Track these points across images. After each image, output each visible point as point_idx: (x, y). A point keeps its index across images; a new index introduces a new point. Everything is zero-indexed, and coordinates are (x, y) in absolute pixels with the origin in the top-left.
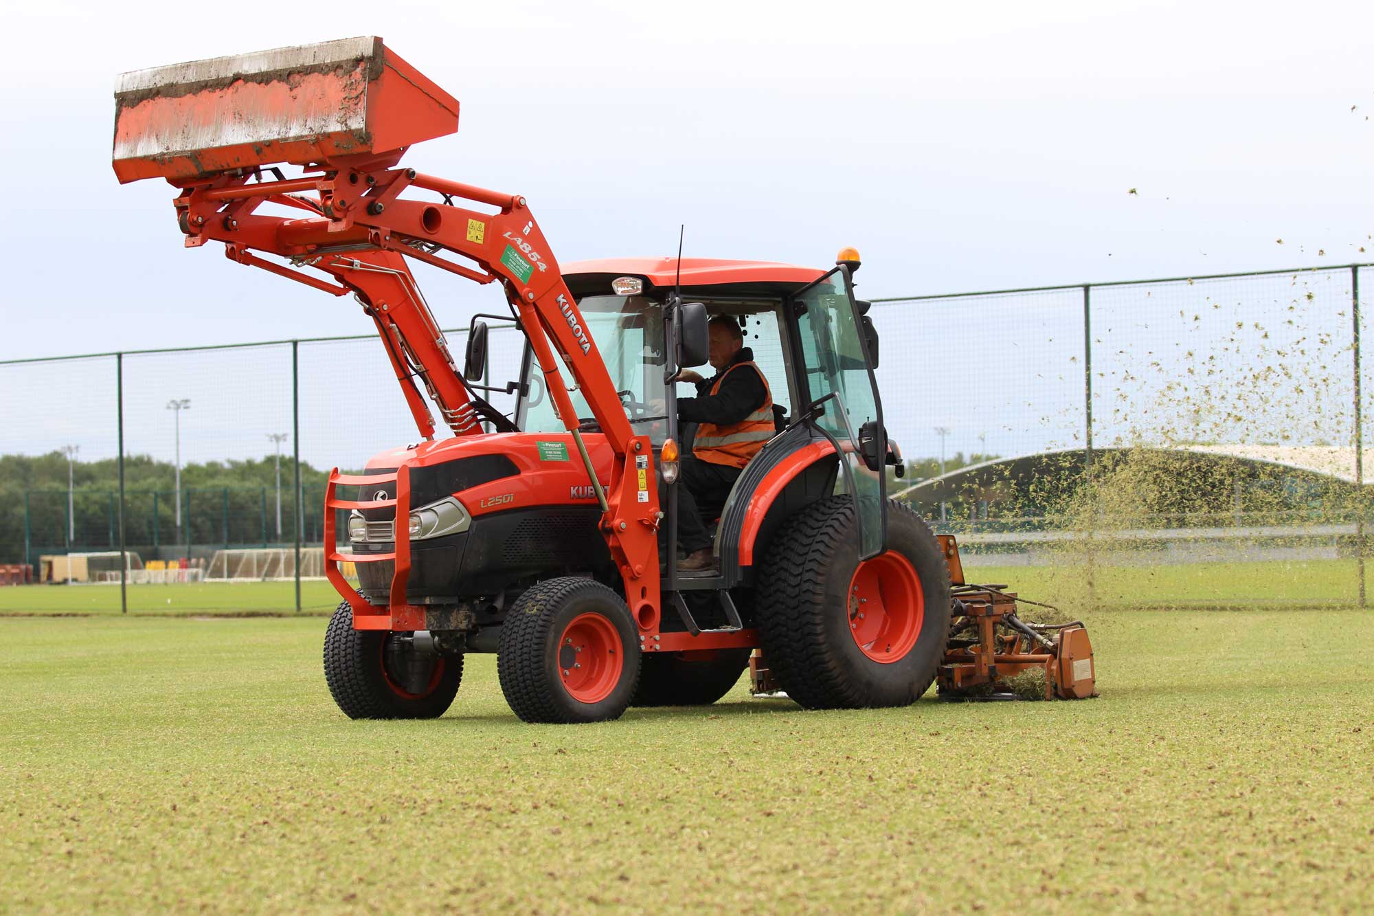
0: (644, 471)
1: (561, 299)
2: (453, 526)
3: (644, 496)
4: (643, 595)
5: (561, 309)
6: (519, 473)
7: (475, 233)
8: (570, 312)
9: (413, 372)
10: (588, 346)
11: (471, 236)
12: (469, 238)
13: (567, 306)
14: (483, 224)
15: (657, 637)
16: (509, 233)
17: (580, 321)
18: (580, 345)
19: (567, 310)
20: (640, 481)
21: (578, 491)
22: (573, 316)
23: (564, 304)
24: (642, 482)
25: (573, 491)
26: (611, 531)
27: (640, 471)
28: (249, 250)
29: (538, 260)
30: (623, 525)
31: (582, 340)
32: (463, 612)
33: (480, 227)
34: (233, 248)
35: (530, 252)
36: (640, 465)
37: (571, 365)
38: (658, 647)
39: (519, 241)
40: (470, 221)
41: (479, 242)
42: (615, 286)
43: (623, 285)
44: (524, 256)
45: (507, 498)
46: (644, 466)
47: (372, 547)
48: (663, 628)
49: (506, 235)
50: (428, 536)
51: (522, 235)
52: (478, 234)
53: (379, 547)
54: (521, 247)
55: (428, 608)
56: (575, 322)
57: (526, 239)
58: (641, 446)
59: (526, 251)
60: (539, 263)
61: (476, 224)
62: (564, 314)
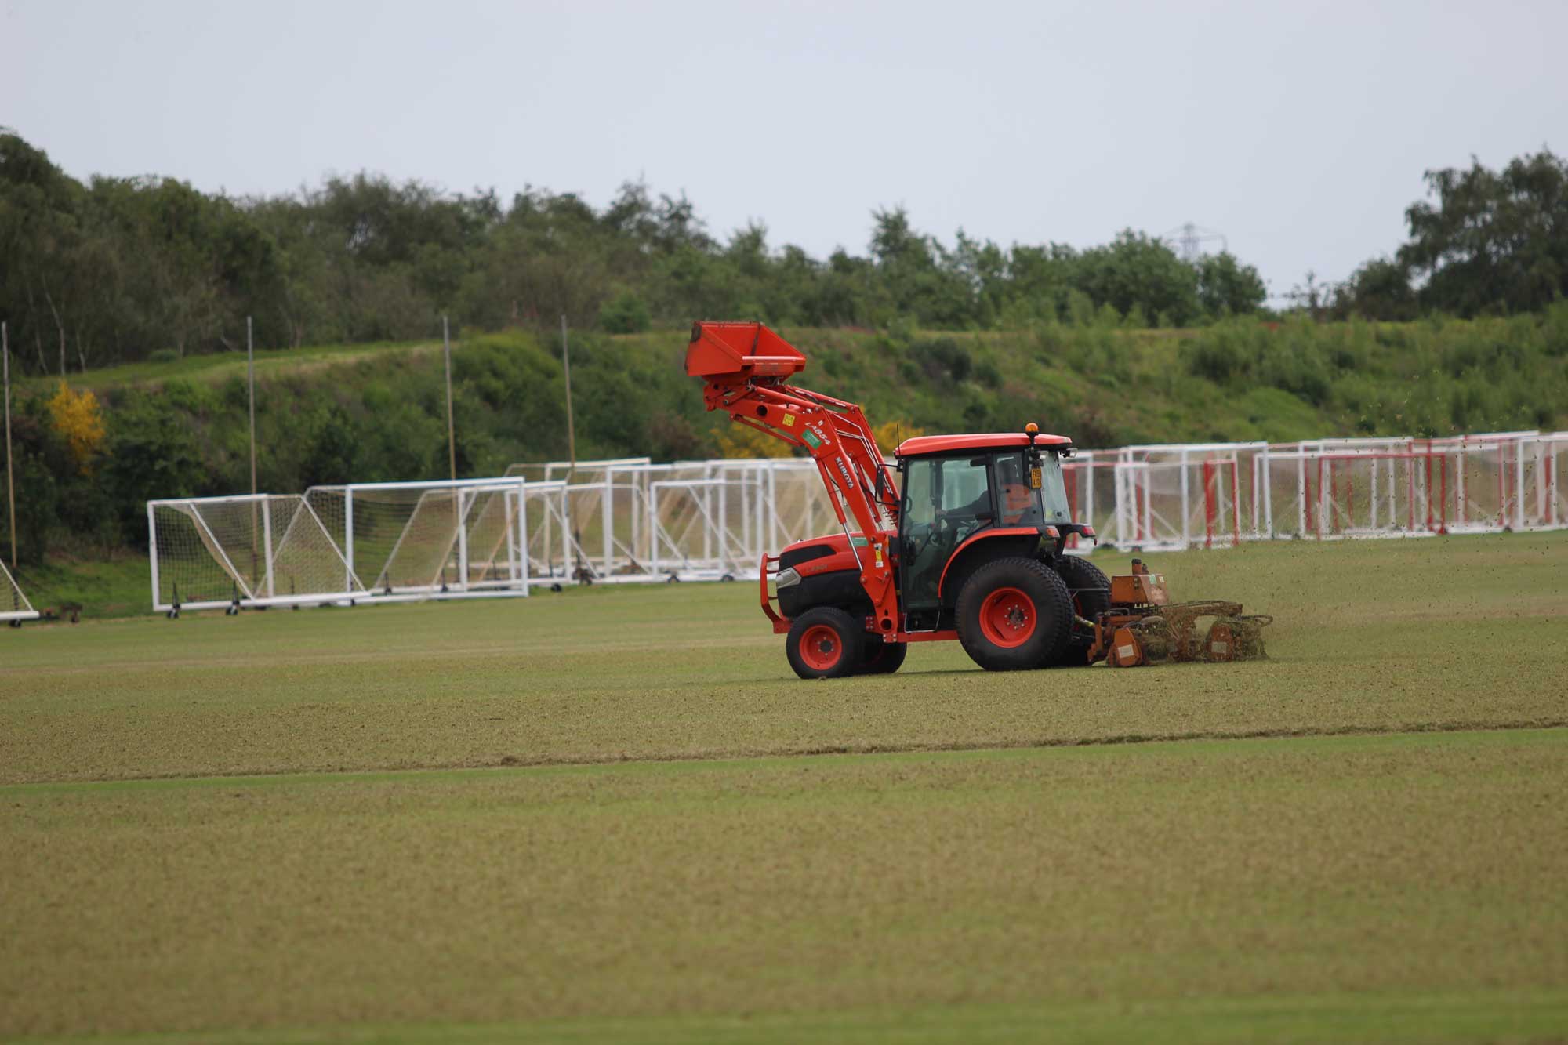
0: (879, 552)
1: (838, 459)
2: (793, 581)
3: (880, 564)
4: (886, 613)
5: (837, 465)
6: (835, 553)
7: (788, 421)
8: (843, 466)
10: (852, 484)
12: (784, 422)
14: (794, 418)
15: (895, 635)
16: (809, 423)
17: (849, 472)
18: (848, 484)
19: (841, 466)
20: (877, 557)
22: (844, 469)
23: (840, 462)
24: (879, 557)
27: (877, 552)
29: (825, 438)
31: (849, 481)
35: (821, 434)
36: (877, 548)
38: (895, 640)
39: (815, 428)
40: (786, 415)
41: (790, 426)
44: (817, 435)
46: (880, 549)
49: (807, 424)
50: (780, 587)
51: (817, 425)
54: (816, 431)
56: (846, 472)
58: (875, 539)
59: (819, 433)
60: (826, 440)
61: (790, 416)
62: (839, 467)
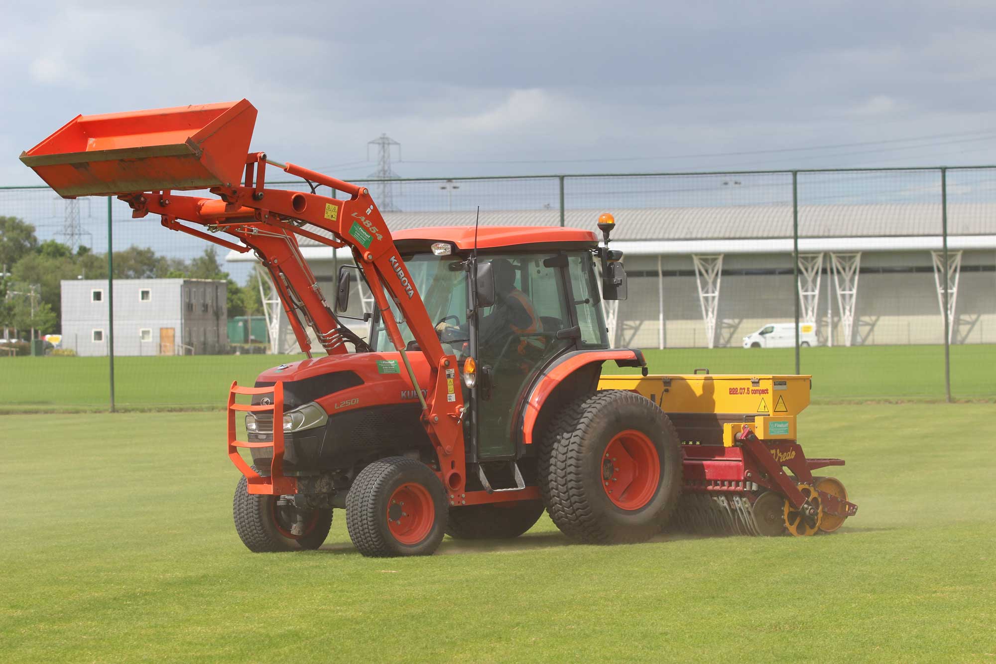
0: (452, 380)
1: (393, 259)
2: (315, 422)
3: (452, 397)
4: (453, 466)
5: (393, 267)
6: (363, 383)
7: (331, 212)
8: (400, 268)
9: (295, 307)
10: (412, 292)
11: (328, 215)
12: (326, 216)
13: (397, 264)
14: (337, 207)
15: (463, 496)
16: (356, 213)
17: (407, 274)
18: (407, 291)
19: (398, 267)
20: (449, 387)
21: (406, 393)
22: (401, 272)
23: (395, 263)
24: (451, 387)
25: (403, 394)
26: (427, 422)
27: (449, 380)
28: (178, 220)
29: (377, 232)
30: (436, 419)
31: (408, 288)
32: (325, 480)
33: (334, 209)
34: (166, 219)
35: (371, 226)
36: (449, 376)
37: (400, 306)
38: (464, 502)
39: (363, 219)
40: (327, 205)
41: (333, 219)
42: (433, 249)
43: (438, 248)
44: (367, 230)
45: (354, 401)
46: (452, 376)
47: (260, 437)
48: (468, 489)
49: (354, 215)
50: (297, 430)
51: (365, 215)
52: (333, 214)
53: (264, 437)
54: (364, 223)
55: (299, 478)
56: (403, 275)
57: (368, 217)
58: (449, 362)
59: (368, 226)
60: (377, 234)
61: (332, 207)
62: (395, 270)
